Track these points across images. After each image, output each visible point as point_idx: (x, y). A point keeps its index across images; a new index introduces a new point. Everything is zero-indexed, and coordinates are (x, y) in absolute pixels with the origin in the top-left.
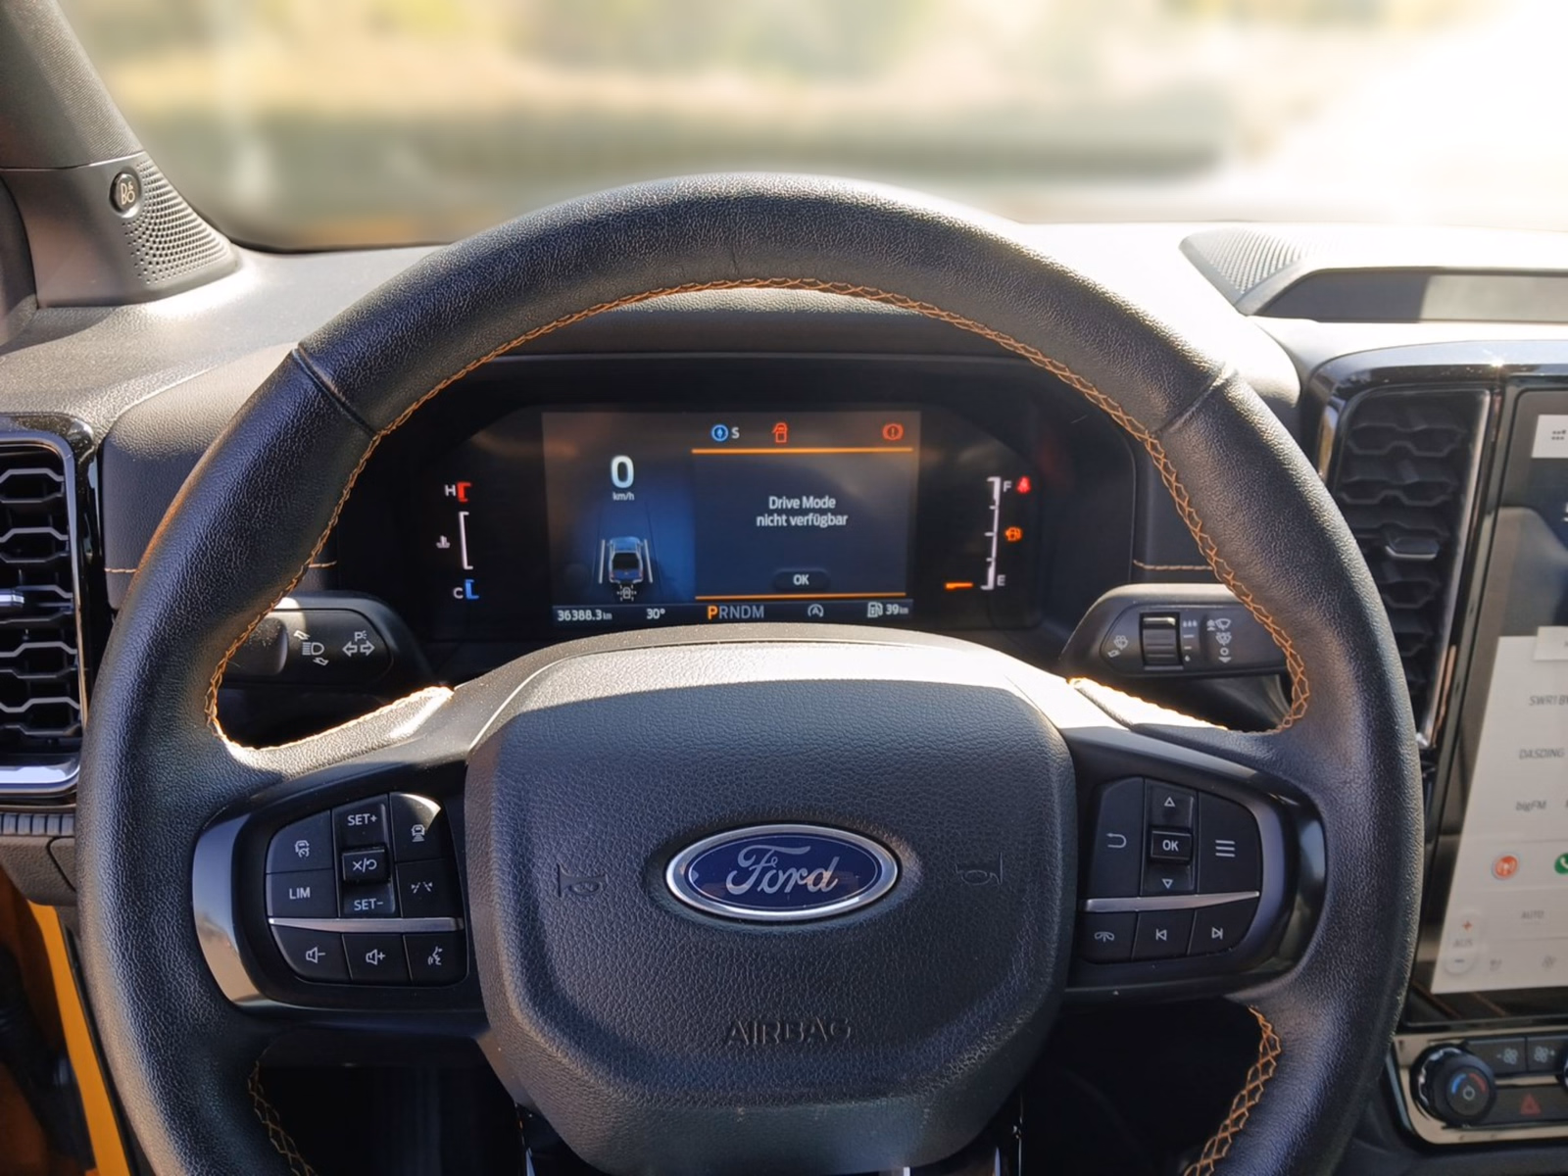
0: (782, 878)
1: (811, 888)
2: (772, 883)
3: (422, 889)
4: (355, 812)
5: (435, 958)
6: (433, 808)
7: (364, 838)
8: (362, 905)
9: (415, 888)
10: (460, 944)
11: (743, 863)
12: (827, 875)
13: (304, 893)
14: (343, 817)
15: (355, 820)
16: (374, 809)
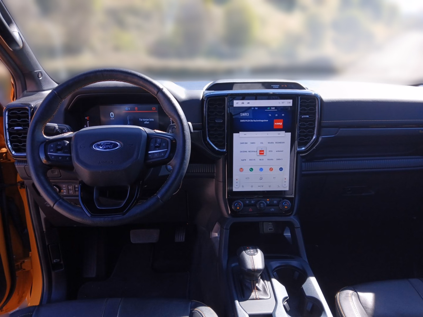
0: (106, 146)
1: (110, 147)
2: (105, 147)
3: (66, 151)
4: (59, 142)
5: (68, 159)
6: (68, 142)
7: (60, 145)
8: (59, 152)
9: (65, 151)
10: (70, 157)
11: (102, 145)
12: (112, 146)
13: (52, 150)
14: (57, 143)
15: (59, 143)
16: (61, 142)
